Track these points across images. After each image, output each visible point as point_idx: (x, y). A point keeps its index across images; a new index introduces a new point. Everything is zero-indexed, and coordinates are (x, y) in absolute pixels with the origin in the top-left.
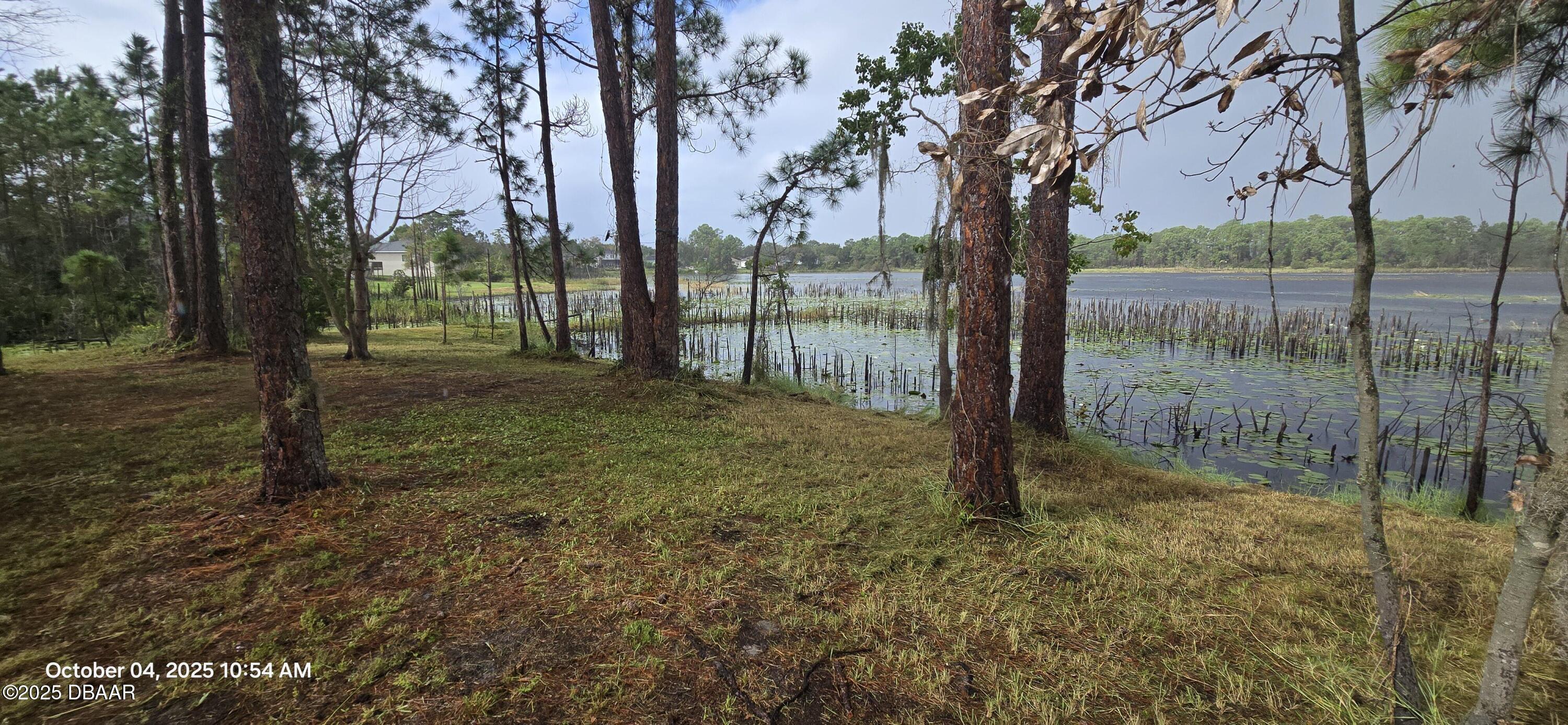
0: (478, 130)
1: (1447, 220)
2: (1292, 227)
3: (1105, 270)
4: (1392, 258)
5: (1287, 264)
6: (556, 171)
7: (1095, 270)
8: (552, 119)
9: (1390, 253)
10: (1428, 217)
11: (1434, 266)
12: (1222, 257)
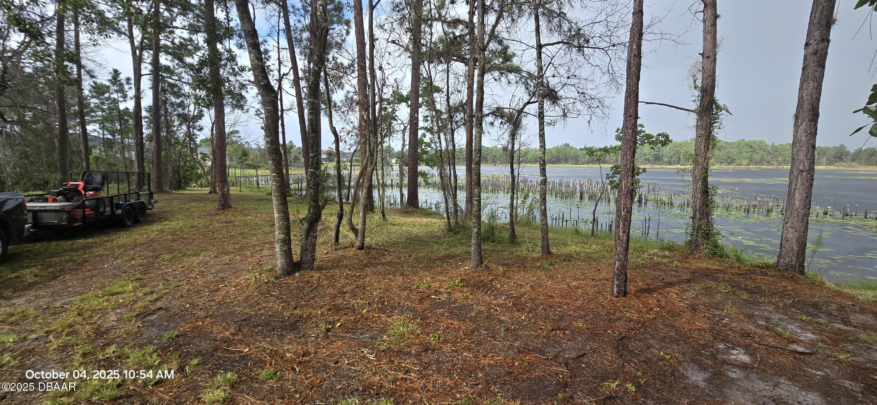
0: (256, 112)
1: (756, 141)
2: (681, 144)
3: (586, 166)
4: (729, 161)
5: (678, 163)
6: (285, 128)
7: (581, 166)
8: (284, 108)
9: (728, 158)
10: (747, 140)
11: (749, 165)
12: (646, 160)
